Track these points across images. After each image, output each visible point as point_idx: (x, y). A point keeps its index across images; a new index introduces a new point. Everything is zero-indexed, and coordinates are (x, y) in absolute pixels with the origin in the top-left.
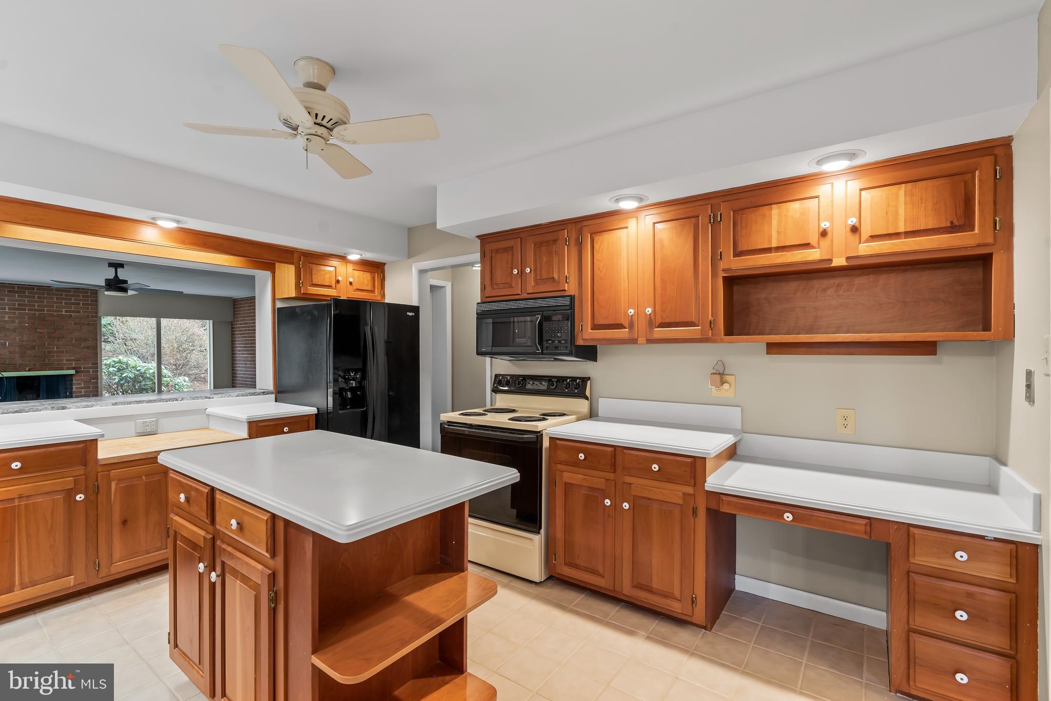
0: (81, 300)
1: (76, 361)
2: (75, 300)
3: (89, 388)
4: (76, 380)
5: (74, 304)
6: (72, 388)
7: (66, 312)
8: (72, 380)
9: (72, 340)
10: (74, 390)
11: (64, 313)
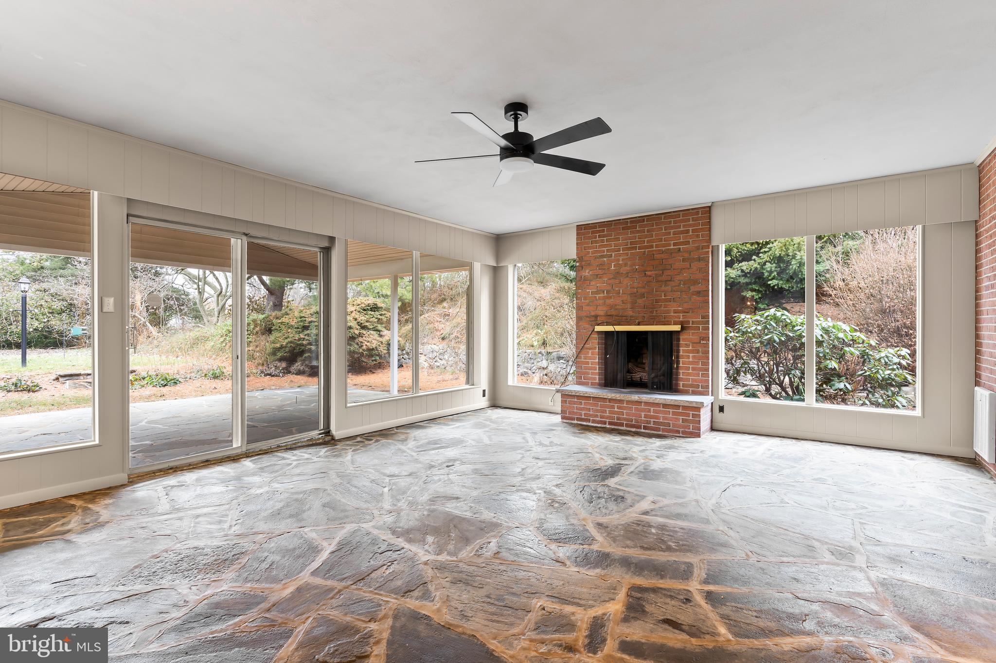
0: (690, 226)
1: (685, 312)
2: (684, 226)
3: (698, 352)
4: (684, 340)
5: (682, 232)
6: (678, 351)
7: (674, 244)
8: (678, 340)
9: (680, 284)
10: (681, 353)
11: (672, 247)
